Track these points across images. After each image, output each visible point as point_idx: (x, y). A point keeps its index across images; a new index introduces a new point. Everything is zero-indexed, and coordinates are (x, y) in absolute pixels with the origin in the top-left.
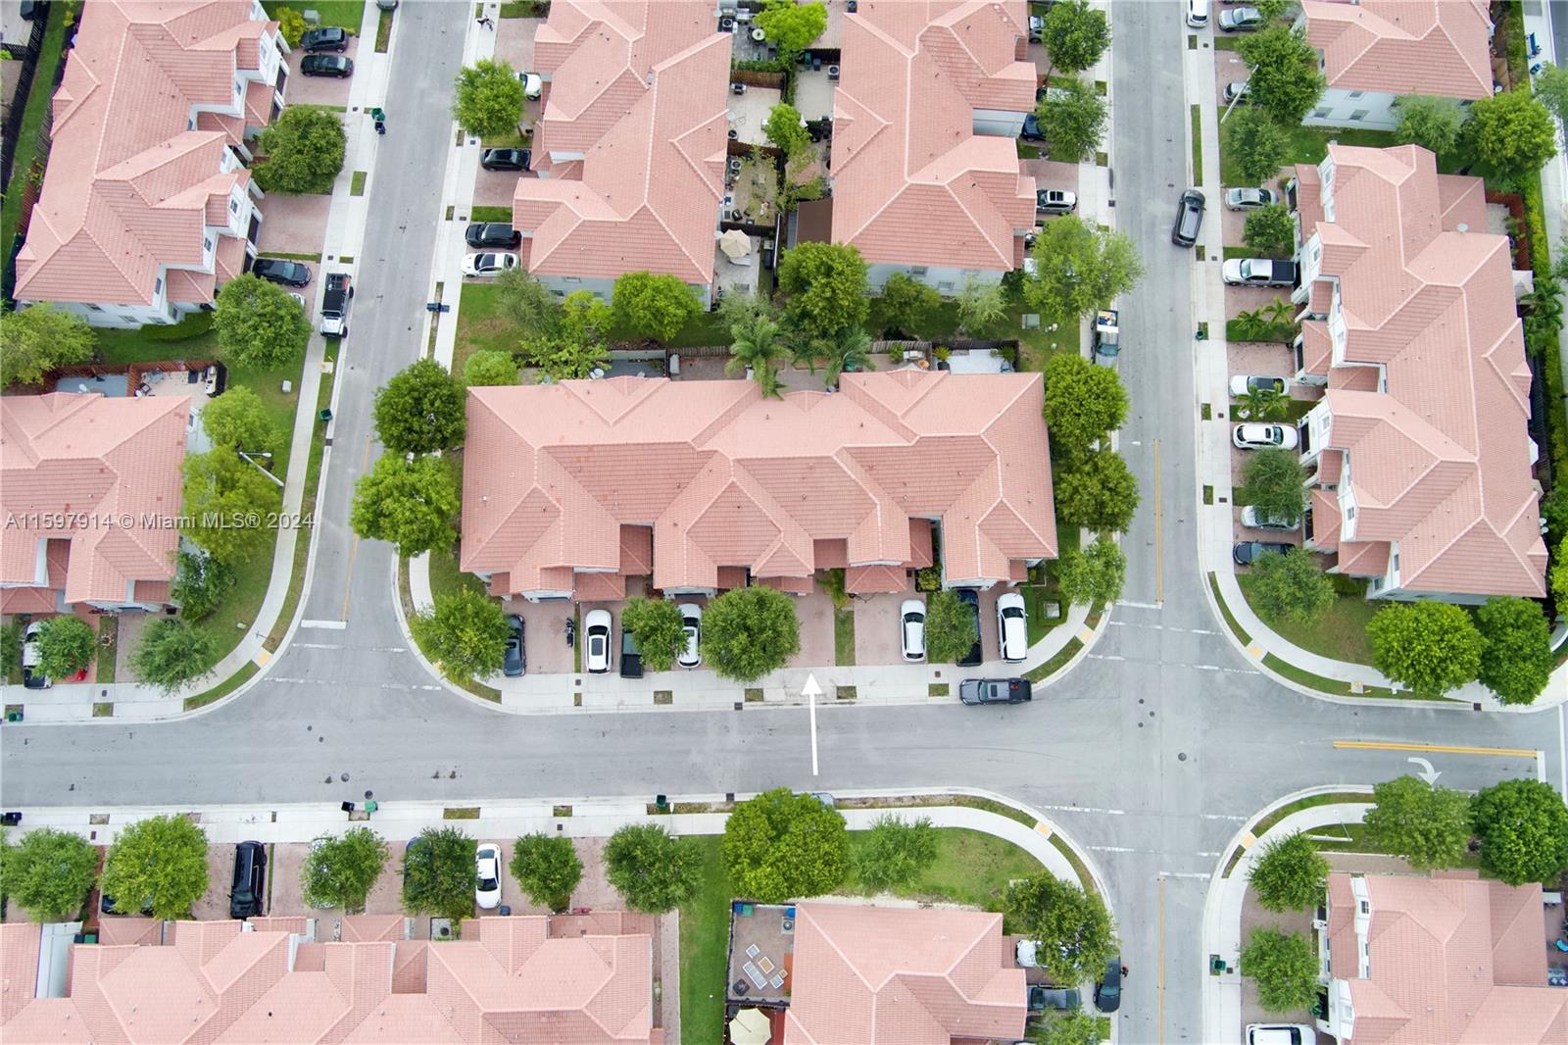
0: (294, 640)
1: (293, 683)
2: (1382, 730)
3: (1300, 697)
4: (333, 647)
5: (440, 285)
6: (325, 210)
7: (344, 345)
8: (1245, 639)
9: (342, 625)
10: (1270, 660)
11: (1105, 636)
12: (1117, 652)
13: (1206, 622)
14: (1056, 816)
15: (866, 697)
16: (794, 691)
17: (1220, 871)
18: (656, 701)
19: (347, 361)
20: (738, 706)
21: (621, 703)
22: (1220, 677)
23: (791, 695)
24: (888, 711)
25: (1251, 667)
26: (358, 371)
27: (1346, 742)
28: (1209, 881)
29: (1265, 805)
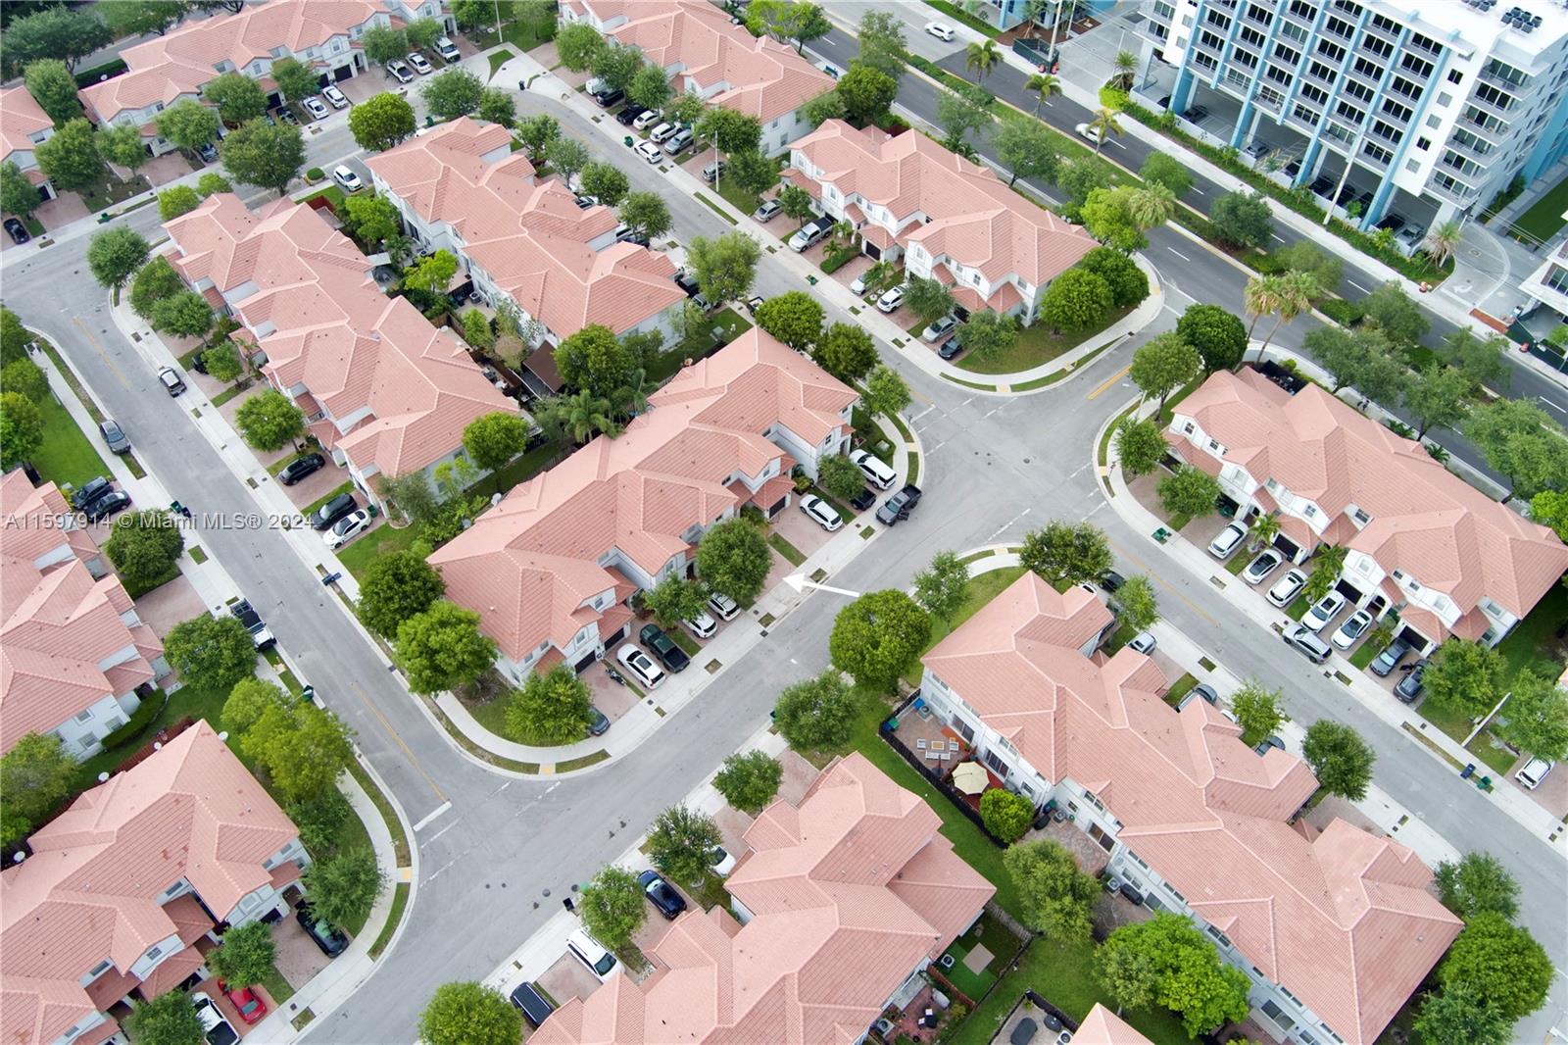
0: (419, 844)
1: (446, 871)
2: (1102, 377)
3: (1049, 392)
4: (454, 823)
5: (320, 567)
6: (187, 585)
7: (279, 648)
8: (993, 388)
9: (448, 805)
10: (1014, 388)
11: (923, 440)
12: (938, 442)
13: (966, 396)
14: (999, 539)
15: (832, 568)
16: (788, 599)
17: (1108, 495)
18: (711, 672)
19: (292, 655)
20: (764, 634)
21: (690, 691)
22: (1001, 413)
23: (789, 602)
24: (851, 565)
25: (1009, 398)
26: (306, 655)
27: (1092, 394)
28: (1109, 504)
29: (1091, 450)
